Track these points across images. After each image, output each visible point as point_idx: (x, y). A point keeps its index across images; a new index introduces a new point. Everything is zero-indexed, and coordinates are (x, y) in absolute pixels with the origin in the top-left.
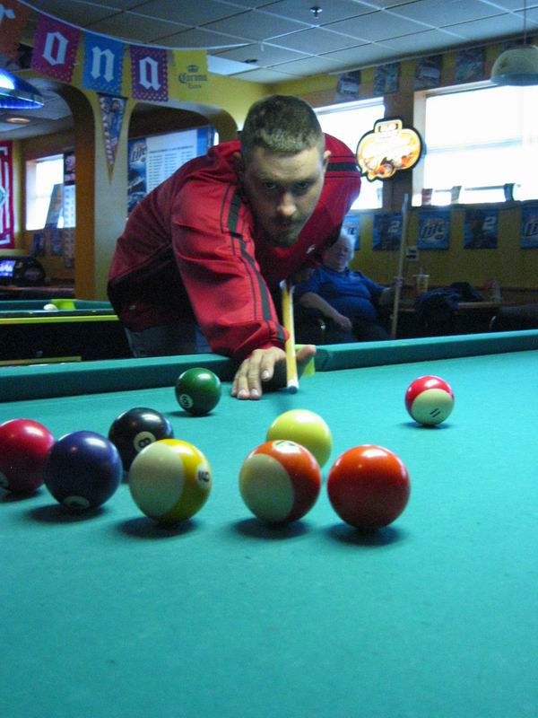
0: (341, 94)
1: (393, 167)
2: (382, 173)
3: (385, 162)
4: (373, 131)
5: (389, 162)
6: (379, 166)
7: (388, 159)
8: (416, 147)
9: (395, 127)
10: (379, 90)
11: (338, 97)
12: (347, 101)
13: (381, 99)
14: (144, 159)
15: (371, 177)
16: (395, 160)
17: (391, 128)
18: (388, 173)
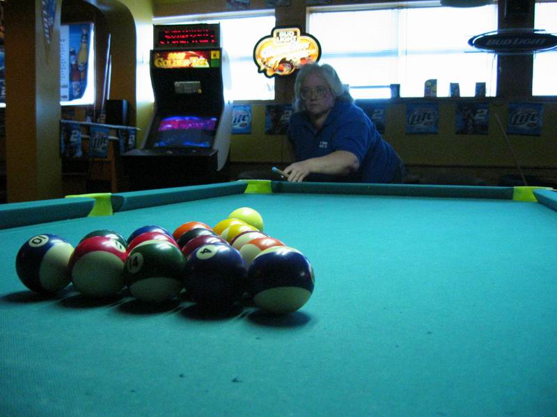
0: (231, 4)
1: (292, 67)
2: (282, 71)
3: (283, 61)
4: (272, 36)
5: (289, 62)
6: (277, 65)
7: (288, 59)
8: (315, 51)
9: (293, 33)
10: (271, 3)
11: (228, 6)
12: (238, 9)
13: (273, 11)
15: (269, 73)
16: (294, 60)
17: (289, 34)
18: (287, 71)
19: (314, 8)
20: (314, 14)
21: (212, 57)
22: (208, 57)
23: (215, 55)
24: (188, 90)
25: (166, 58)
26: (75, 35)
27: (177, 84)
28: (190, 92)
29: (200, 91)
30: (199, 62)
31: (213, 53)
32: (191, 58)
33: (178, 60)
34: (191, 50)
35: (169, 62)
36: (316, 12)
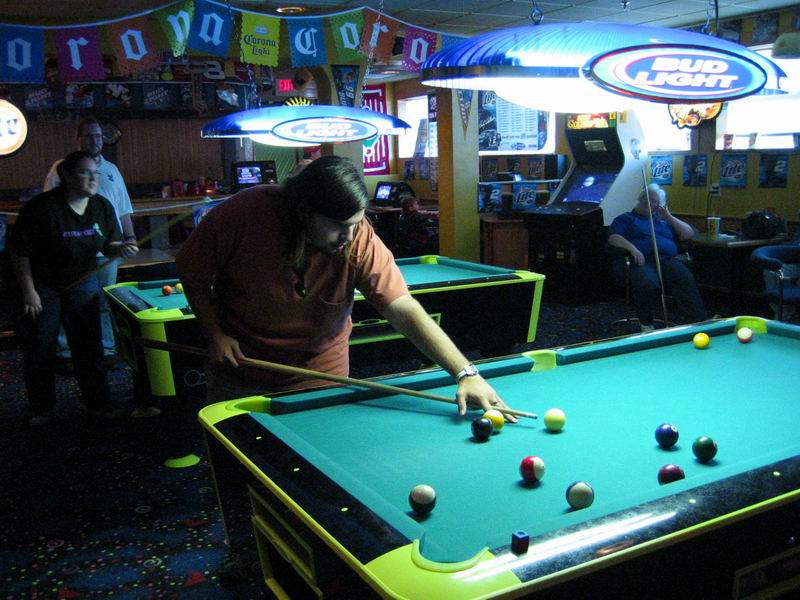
1: (699, 117)
2: (690, 122)
5: (696, 114)
6: (687, 116)
7: (695, 110)
14: (494, 102)
15: (681, 125)
16: (700, 112)
18: (695, 122)
22: (607, 118)
23: (612, 116)
24: (595, 148)
25: (575, 120)
27: (586, 143)
28: (597, 150)
29: (605, 149)
30: (601, 123)
32: (595, 119)
33: (585, 121)
35: (578, 123)
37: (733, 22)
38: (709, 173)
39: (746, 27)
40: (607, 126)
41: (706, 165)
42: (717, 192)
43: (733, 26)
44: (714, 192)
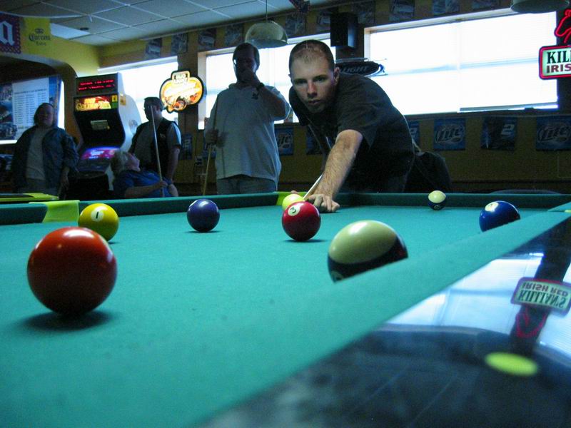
1: (185, 103)
2: (178, 107)
3: (179, 99)
4: (171, 79)
5: (182, 100)
6: (175, 103)
7: (182, 97)
8: (199, 90)
9: (185, 76)
10: (175, 51)
11: (147, 56)
12: (153, 58)
13: (176, 57)
14: (10, 99)
15: (170, 110)
16: (186, 98)
17: (182, 76)
18: (181, 107)
19: (209, 52)
20: (209, 57)
21: (113, 101)
22: (110, 100)
23: (114, 99)
24: (100, 127)
25: (83, 103)
26: (53, 85)
27: (92, 122)
28: (102, 128)
29: (109, 127)
30: (105, 105)
31: (113, 97)
32: (99, 102)
33: (91, 104)
34: (100, 96)
35: (85, 106)
36: (211, 55)
37: (208, 30)
38: (194, 149)
39: (220, 34)
40: (110, 107)
41: (191, 142)
42: (201, 163)
43: (209, 33)
44: (198, 163)
